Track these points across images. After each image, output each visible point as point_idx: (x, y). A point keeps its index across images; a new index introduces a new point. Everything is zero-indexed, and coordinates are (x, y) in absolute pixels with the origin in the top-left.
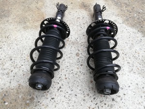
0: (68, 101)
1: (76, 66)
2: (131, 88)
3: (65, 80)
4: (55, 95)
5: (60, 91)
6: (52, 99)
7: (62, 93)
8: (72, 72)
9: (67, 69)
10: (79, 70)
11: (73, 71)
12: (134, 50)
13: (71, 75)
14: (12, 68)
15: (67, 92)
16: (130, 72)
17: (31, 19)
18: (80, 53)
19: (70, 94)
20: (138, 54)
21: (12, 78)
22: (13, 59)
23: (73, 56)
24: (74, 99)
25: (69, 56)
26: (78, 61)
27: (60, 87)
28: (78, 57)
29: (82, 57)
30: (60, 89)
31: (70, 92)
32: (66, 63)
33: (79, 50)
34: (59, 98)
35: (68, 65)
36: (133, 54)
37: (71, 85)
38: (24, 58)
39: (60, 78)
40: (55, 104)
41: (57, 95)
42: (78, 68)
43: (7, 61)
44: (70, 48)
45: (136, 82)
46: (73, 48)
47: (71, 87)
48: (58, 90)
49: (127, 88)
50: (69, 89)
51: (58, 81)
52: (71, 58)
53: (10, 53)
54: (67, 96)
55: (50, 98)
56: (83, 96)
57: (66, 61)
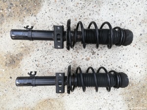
0: (128, 60)
1: (100, 59)
2: (114, 15)
7: (123, 65)
10: (103, 56)
11: (105, 60)
13: (108, 61)
16: (99, 14)
19: (123, 59)
22: (99, 108)
23: (90, 63)
24: (126, 56)
26: (94, 58)
27: (119, 67)
28: (90, 58)
29: (89, 55)
33: (83, 59)
34: (126, 66)
37: (116, 60)
38: (98, 100)
42: (101, 57)
48: (121, 68)
49: (113, 18)
50: (119, 61)
54: (125, 61)
55: (127, 72)
56: (124, 51)
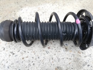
3: (21, 57)
4: (6, 51)
5: (11, 54)
6: (4, 49)
7: (8, 56)
8: (32, 64)
9: (35, 58)
11: (32, 66)
13: (27, 64)
23: (55, 63)
25: (54, 57)
32: (43, 56)
35: (41, 58)
39: (25, 52)
41: (7, 53)
43: (42, 11)
44: (67, 56)
47: (12, 66)
50: (11, 63)
51: (21, 51)
52: (51, 61)
55: (5, 47)
57: (47, 55)
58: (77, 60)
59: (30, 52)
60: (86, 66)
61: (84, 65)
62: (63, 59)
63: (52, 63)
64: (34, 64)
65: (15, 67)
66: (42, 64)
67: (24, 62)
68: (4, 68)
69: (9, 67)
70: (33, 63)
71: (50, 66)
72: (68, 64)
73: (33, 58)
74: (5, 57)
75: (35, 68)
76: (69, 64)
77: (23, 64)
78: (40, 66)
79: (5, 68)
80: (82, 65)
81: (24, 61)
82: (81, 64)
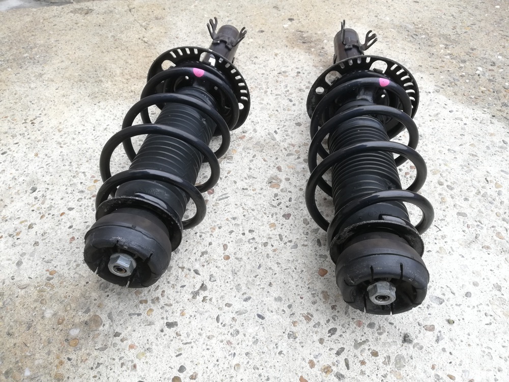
0: (229, 337)
1: (265, 219)
2: (473, 301)
3: (222, 263)
4: (182, 314)
5: (200, 298)
6: (170, 325)
7: (207, 305)
8: (250, 236)
9: (232, 228)
10: (278, 231)
11: (254, 235)
12: (479, 174)
13: (246, 247)
14: (34, 218)
15: (228, 305)
16: (469, 244)
17: (118, 71)
18: (282, 176)
19: (239, 313)
20: (497, 186)
21: (29, 248)
22: (41, 187)
23: (258, 186)
24: (252, 329)
25: (240, 184)
26: (275, 203)
27: (203, 287)
28: (275, 191)
29: (292, 189)
30: (203, 294)
31: (238, 305)
32: (232, 208)
33: (279, 169)
34: (194, 323)
35: (239, 212)
36: (479, 185)
37: (242, 281)
38: (80, 187)
39: (203, 254)
40: (176, 344)
41: (190, 311)
42: (273, 226)
44: (246, 160)
45: (494, 280)
46: (258, 162)
47: (244, 288)
48: (195, 294)
49: (460, 298)
50: (234, 292)
51: (197, 266)
52: (251, 192)
53: (32, 168)
54: (226, 318)
55: (160, 324)
56: (286, 322)
57: (232, 200)
58: (261, 147)
59: (209, 240)
60: (276, 136)
61: (274, 139)
62: (250, 169)
63: (258, 191)
64: (250, 231)
65: (250, 279)
66: (254, 213)
67: (239, 256)
68: (246, 311)
69: (245, 296)
70: (247, 232)
71: (264, 196)
72: (264, 163)
73: (231, 232)
74: (207, 315)
75: (262, 228)
76: (265, 160)
77: (245, 258)
78: (259, 216)
79: (249, 309)
80: (273, 142)
81: (235, 254)
82: (269, 142)
